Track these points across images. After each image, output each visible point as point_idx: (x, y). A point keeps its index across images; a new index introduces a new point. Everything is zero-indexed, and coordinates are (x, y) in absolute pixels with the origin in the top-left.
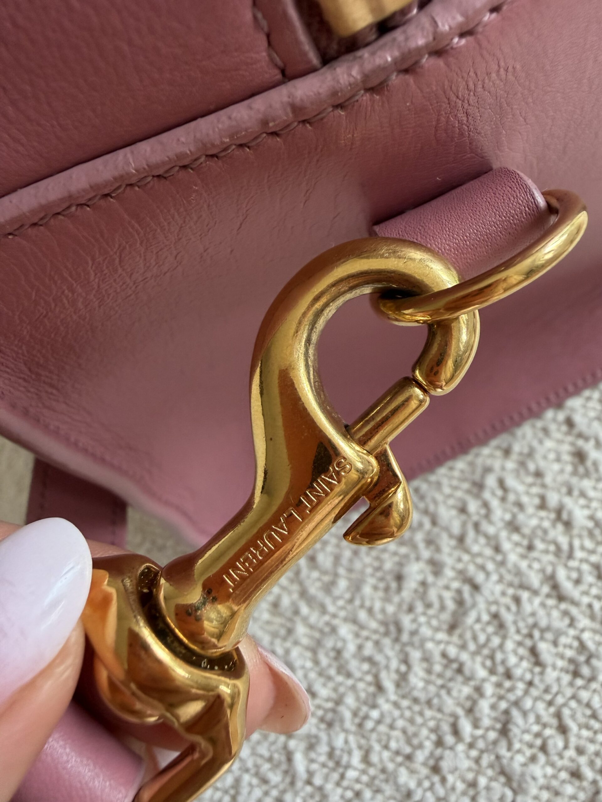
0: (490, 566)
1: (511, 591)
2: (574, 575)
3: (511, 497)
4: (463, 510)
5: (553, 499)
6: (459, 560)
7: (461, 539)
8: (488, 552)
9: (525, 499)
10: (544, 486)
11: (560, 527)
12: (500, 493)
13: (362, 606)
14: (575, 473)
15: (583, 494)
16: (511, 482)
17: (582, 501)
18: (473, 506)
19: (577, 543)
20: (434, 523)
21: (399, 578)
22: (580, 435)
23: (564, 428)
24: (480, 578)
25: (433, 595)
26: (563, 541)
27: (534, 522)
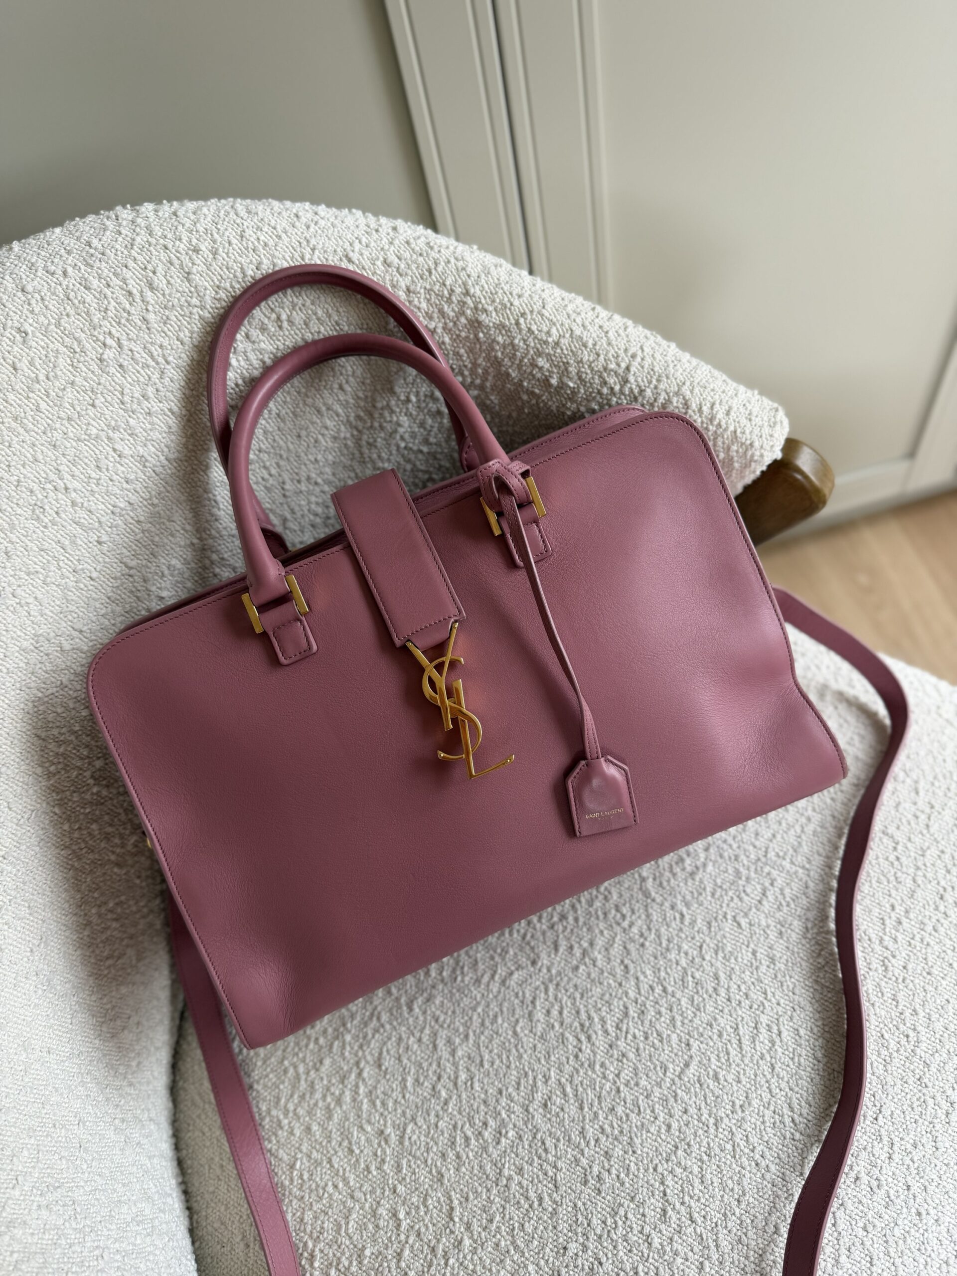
0: (610, 1255)
1: (616, 1270)
2: (646, 1270)
3: (628, 1223)
4: (604, 1222)
5: (647, 1229)
6: (596, 1248)
7: (600, 1237)
8: (611, 1247)
9: (634, 1226)
10: (644, 1222)
11: (646, 1244)
12: (624, 1219)
13: (543, 1258)
14: (660, 1219)
15: (660, 1232)
16: (630, 1216)
17: (659, 1235)
18: (609, 1221)
19: (651, 1254)
20: (589, 1225)
21: (565, 1248)
22: (667, 1201)
23: (662, 1195)
24: (604, 1260)
25: (579, 1262)
26: (646, 1251)
27: (636, 1238)
